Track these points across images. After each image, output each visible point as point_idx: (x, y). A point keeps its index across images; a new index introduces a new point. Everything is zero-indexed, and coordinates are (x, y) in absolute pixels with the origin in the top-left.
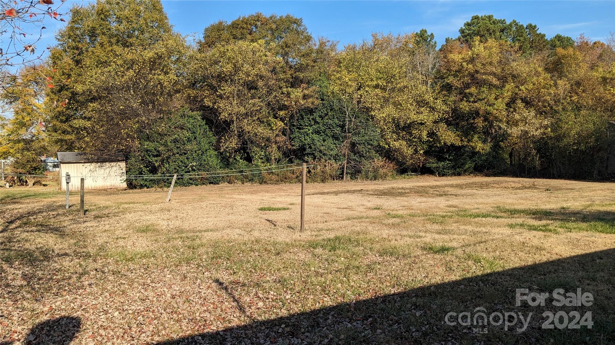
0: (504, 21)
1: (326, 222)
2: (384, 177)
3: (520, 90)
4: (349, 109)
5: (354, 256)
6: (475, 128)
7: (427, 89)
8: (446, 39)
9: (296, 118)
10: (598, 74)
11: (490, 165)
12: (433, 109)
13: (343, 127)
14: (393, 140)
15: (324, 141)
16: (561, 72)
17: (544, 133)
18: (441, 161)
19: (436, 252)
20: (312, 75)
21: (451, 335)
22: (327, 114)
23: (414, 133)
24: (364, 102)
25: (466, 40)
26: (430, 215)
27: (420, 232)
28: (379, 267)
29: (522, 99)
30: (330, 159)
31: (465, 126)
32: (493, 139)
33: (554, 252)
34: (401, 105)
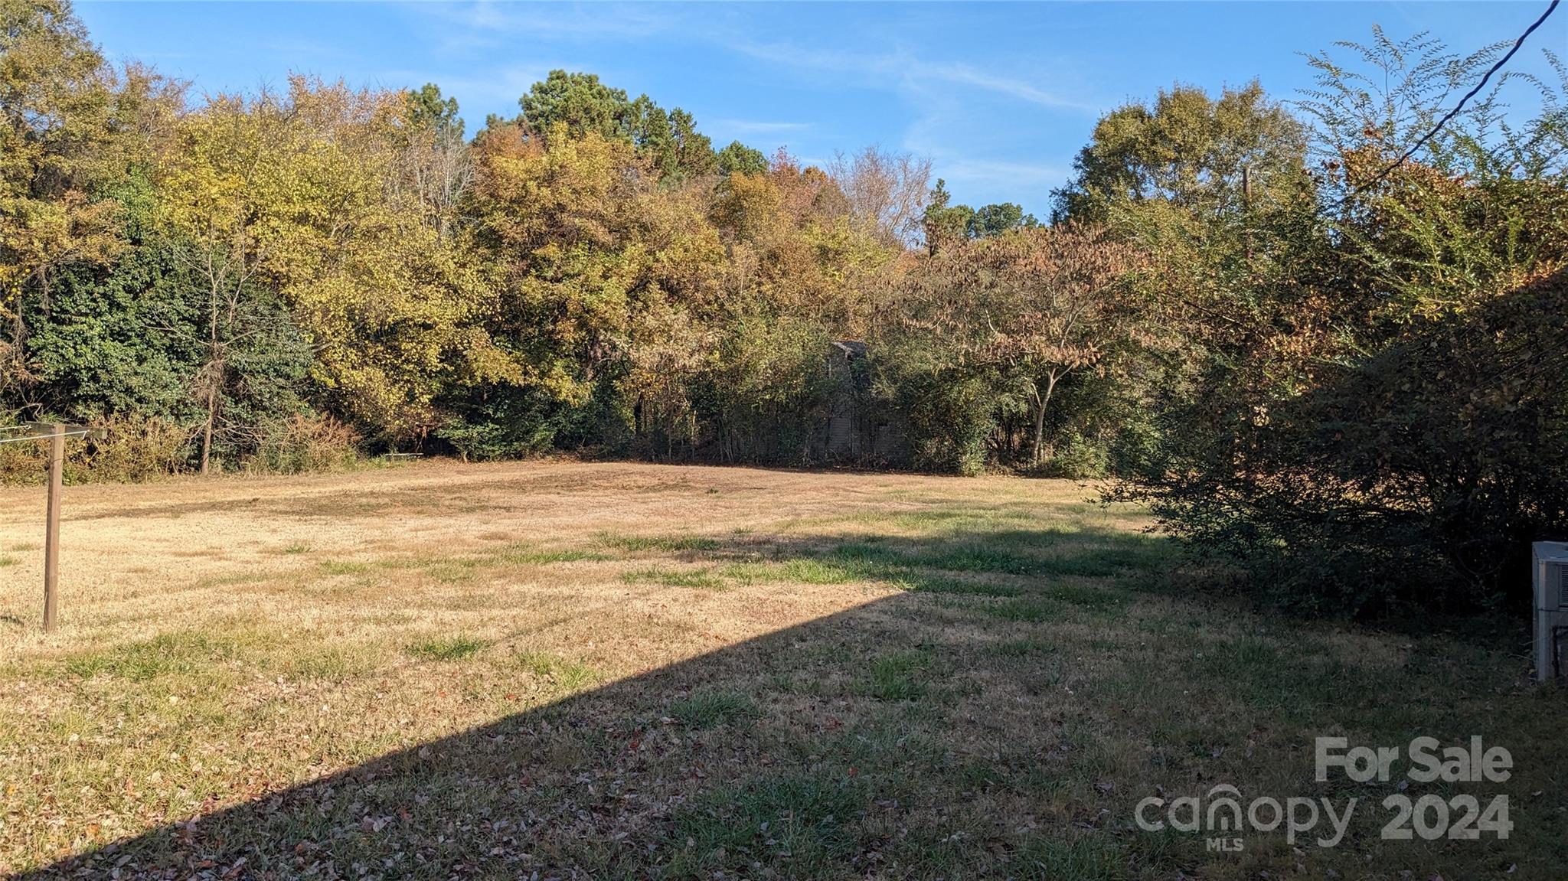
0: (622, 93)
1: (134, 595)
2: (322, 464)
3: (657, 261)
4: (221, 274)
5: (213, 688)
6: (557, 343)
7: (439, 239)
8: (489, 118)
9: (47, 290)
10: (812, 238)
11: (592, 434)
12: (456, 291)
13: (201, 323)
14: (349, 365)
15: (141, 360)
16: (742, 227)
17: (708, 363)
18: (476, 423)
19: (440, 658)
20: (102, 166)
21: (458, 867)
22: (150, 285)
23: (405, 350)
24: (267, 259)
25: (535, 127)
26: (437, 562)
27: (406, 607)
28: (282, 711)
29: (661, 282)
30: (158, 413)
31: (534, 337)
32: (598, 372)
33: (712, 633)
34: (370, 273)
